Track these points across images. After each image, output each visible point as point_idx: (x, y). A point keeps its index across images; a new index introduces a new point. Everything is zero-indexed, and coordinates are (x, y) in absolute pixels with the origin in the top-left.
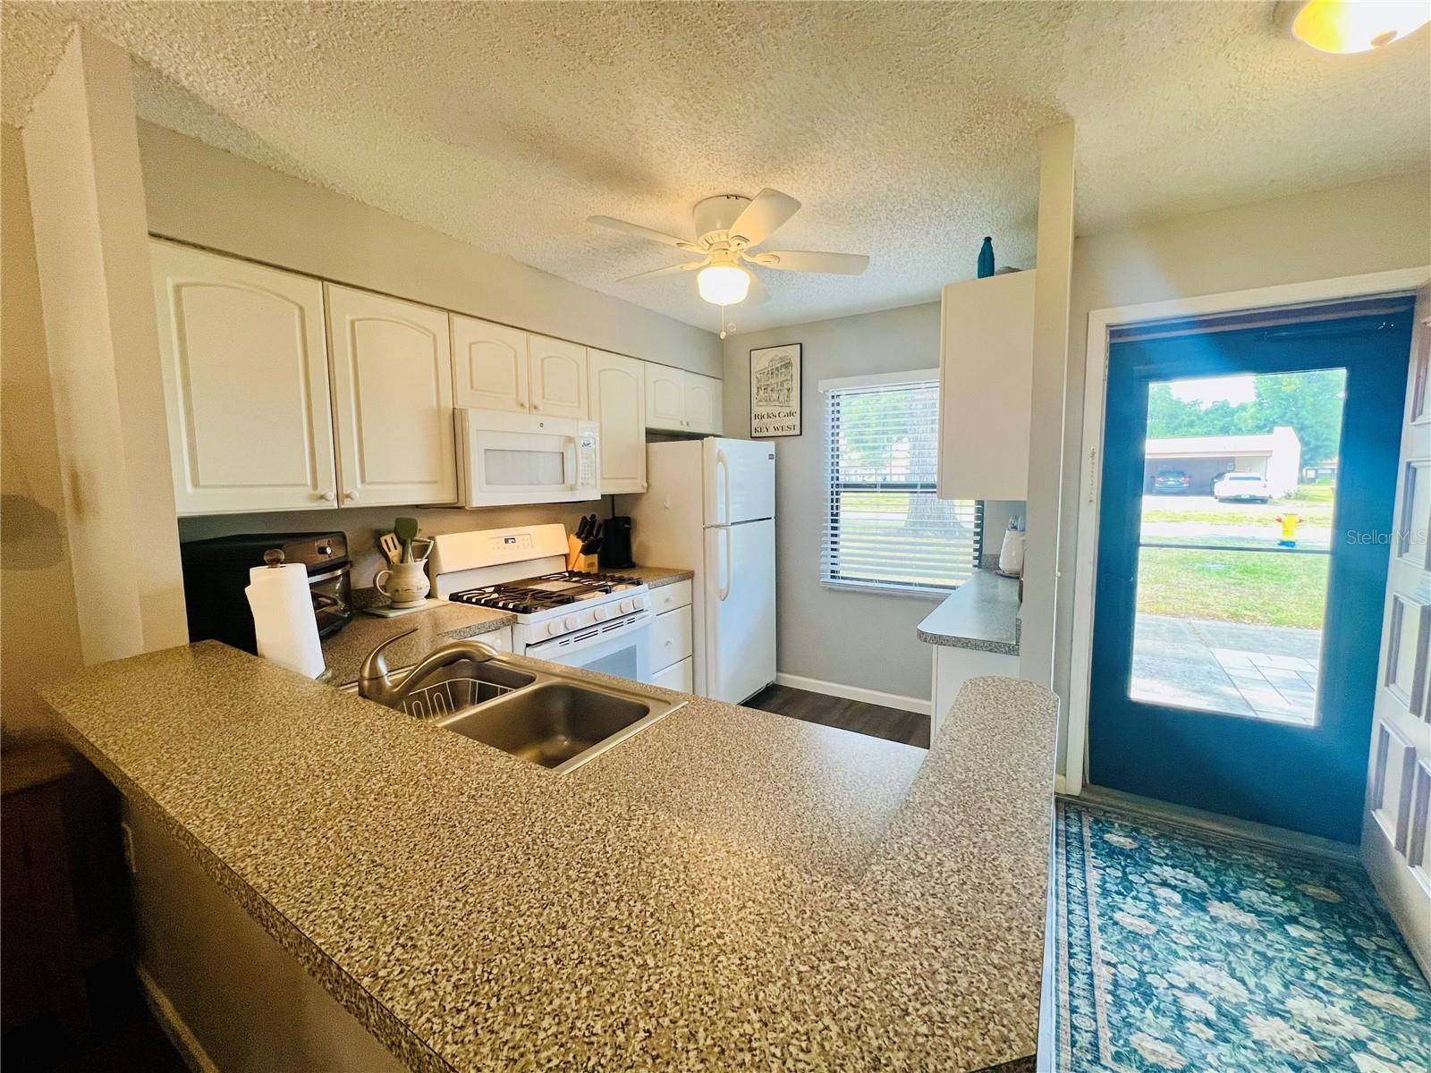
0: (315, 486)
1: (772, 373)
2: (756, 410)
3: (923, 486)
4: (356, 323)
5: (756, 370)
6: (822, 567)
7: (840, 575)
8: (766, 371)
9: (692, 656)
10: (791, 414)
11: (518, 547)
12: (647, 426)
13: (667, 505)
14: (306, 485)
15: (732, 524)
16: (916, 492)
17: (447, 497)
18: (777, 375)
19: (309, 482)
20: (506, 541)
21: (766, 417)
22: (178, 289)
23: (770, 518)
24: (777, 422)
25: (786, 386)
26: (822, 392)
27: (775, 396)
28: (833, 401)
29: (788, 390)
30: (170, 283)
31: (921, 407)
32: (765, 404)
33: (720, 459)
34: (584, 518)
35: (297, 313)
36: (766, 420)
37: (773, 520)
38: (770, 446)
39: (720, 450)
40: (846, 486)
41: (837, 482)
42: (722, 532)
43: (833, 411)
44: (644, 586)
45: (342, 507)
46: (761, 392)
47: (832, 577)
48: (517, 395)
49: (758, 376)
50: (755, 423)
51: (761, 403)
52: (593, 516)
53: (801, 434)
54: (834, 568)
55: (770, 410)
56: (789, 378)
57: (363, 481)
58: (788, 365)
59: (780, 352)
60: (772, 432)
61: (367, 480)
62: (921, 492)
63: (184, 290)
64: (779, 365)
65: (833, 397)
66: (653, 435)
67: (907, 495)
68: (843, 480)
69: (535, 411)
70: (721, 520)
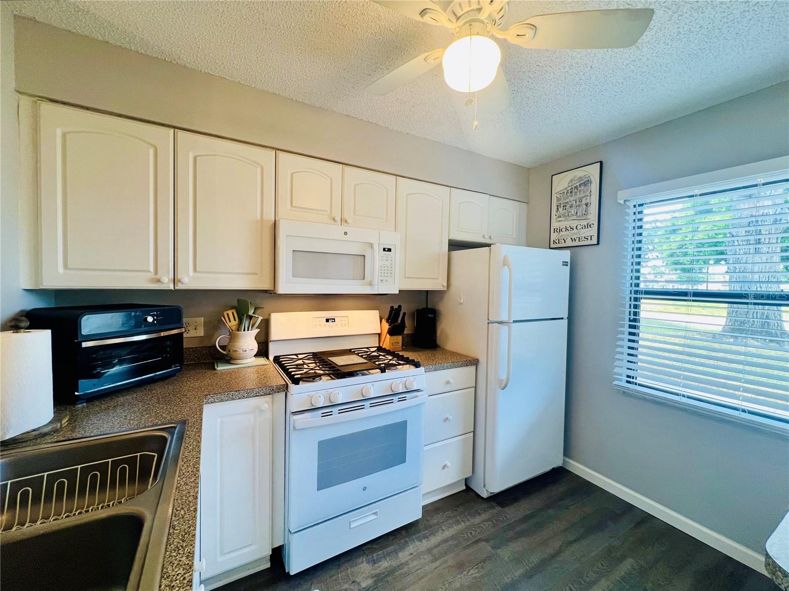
0: (156, 272)
1: (571, 192)
2: (555, 225)
3: (756, 297)
4: (198, 158)
5: (556, 192)
6: (616, 370)
7: (638, 382)
8: (566, 191)
9: (474, 432)
10: (589, 226)
11: (336, 325)
12: (450, 238)
13: (461, 301)
14: (149, 271)
15: (514, 322)
16: (747, 303)
17: (266, 285)
18: (576, 193)
19: (152, 269)
20: (327, 320)
21: (564, 230)
22: (64, 135)
23: (562, 318)
24: (574, 234)
25: (584, 202)
26: (622, 202)
27: (573, 211)
28: (634, 210)
29: (587, 205)
30: (59, 132)
31: (744, 234)
32: (563, 219)
33: (505, 263)
34: (392, 307)
35: (151, 151)
36: (564, 233)
37: (565, 322)
38: (566, 255)
39: (506, 255)
40: (647, 293)
41: (637, 289)
42: (504, 329)
43: (634, 220)
44: (422, 369)
45: (176, 288)
46: (561, 209)
47: (628, 382)
48: (331, 212)
49: (558, 196)
50: (554, 236)
51: (560, 219)
52: (400, 307)
53: (598, 243)
54: (631, 373)
55: (568, 224)
56: (588, 193)
57: (195, 270)
58: (587, 183)
59: (579, 173)
60: (569, 243)
61: (198, 270)
62: (755, 304)
63: (68, 136)
64: (578, 184)
65: (635, 206)
66: (455, 245)
67: (726, 305)
68: (642, 286)
69: (345, 224)
70: (504, 318)
